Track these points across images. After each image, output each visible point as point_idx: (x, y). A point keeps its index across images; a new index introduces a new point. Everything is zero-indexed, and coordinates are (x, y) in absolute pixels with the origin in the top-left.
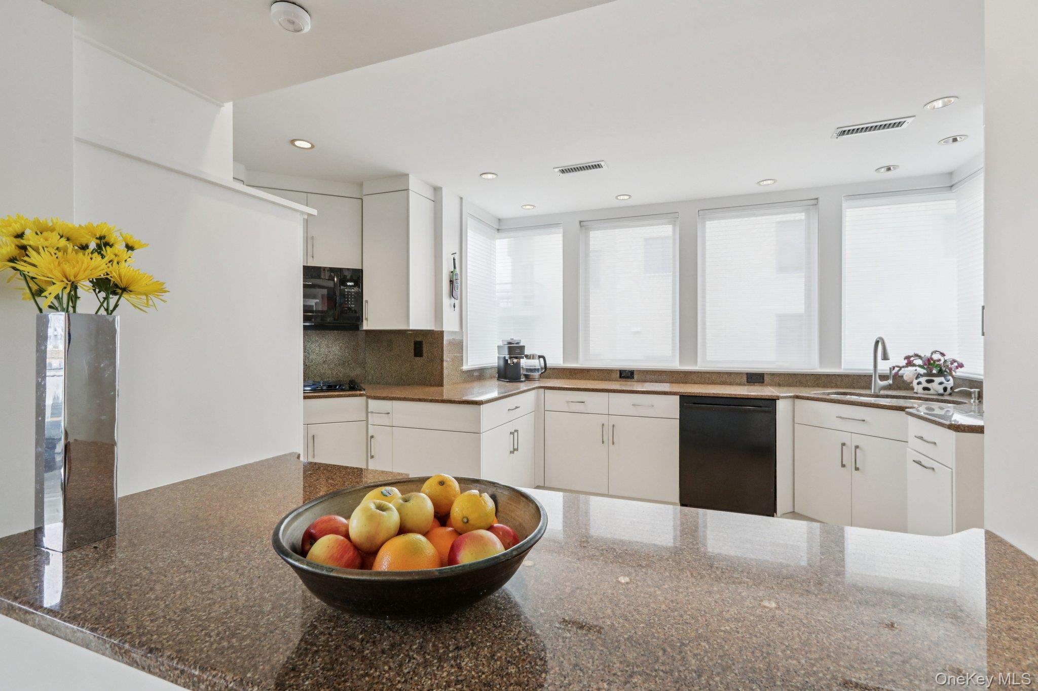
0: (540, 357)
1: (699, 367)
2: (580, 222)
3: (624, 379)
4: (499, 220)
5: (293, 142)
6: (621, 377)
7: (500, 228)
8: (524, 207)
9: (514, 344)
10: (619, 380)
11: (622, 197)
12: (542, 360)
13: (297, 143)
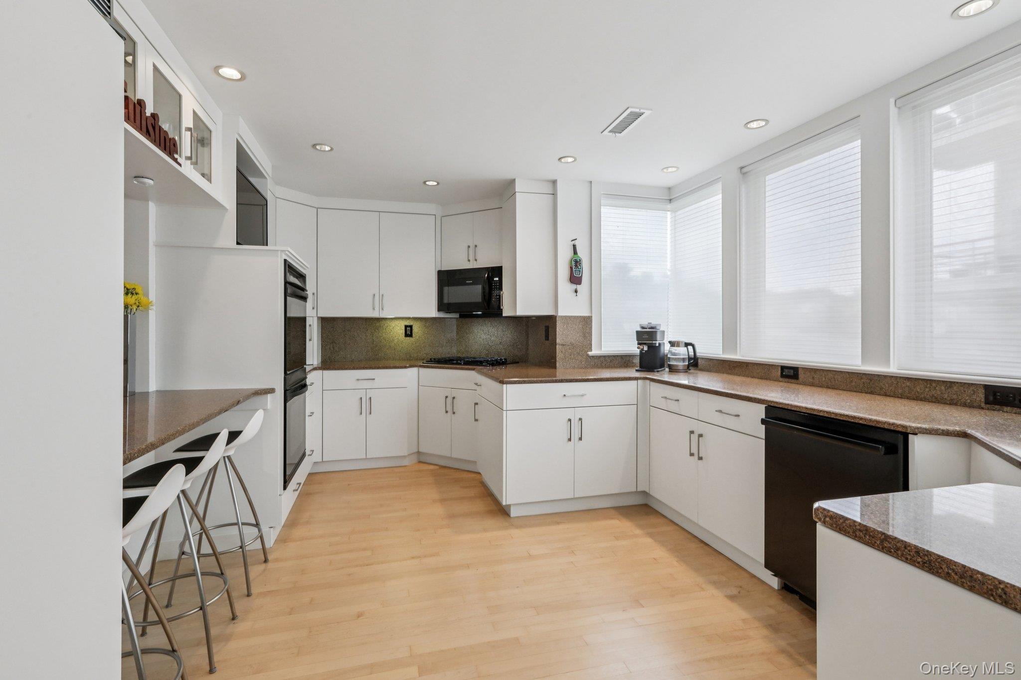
0: (687, 345)
1: (893, 368)
2: (742, 168)
3: (787, 380)
4: (669, 189)
5: (425, 182)
6: (782, 376)
7: (671, 198)
8: (665, 170)
9: (646, 328)
10: (781, 379)
11: (754, 125)
12: (690, 348)
13: (427, 183)
